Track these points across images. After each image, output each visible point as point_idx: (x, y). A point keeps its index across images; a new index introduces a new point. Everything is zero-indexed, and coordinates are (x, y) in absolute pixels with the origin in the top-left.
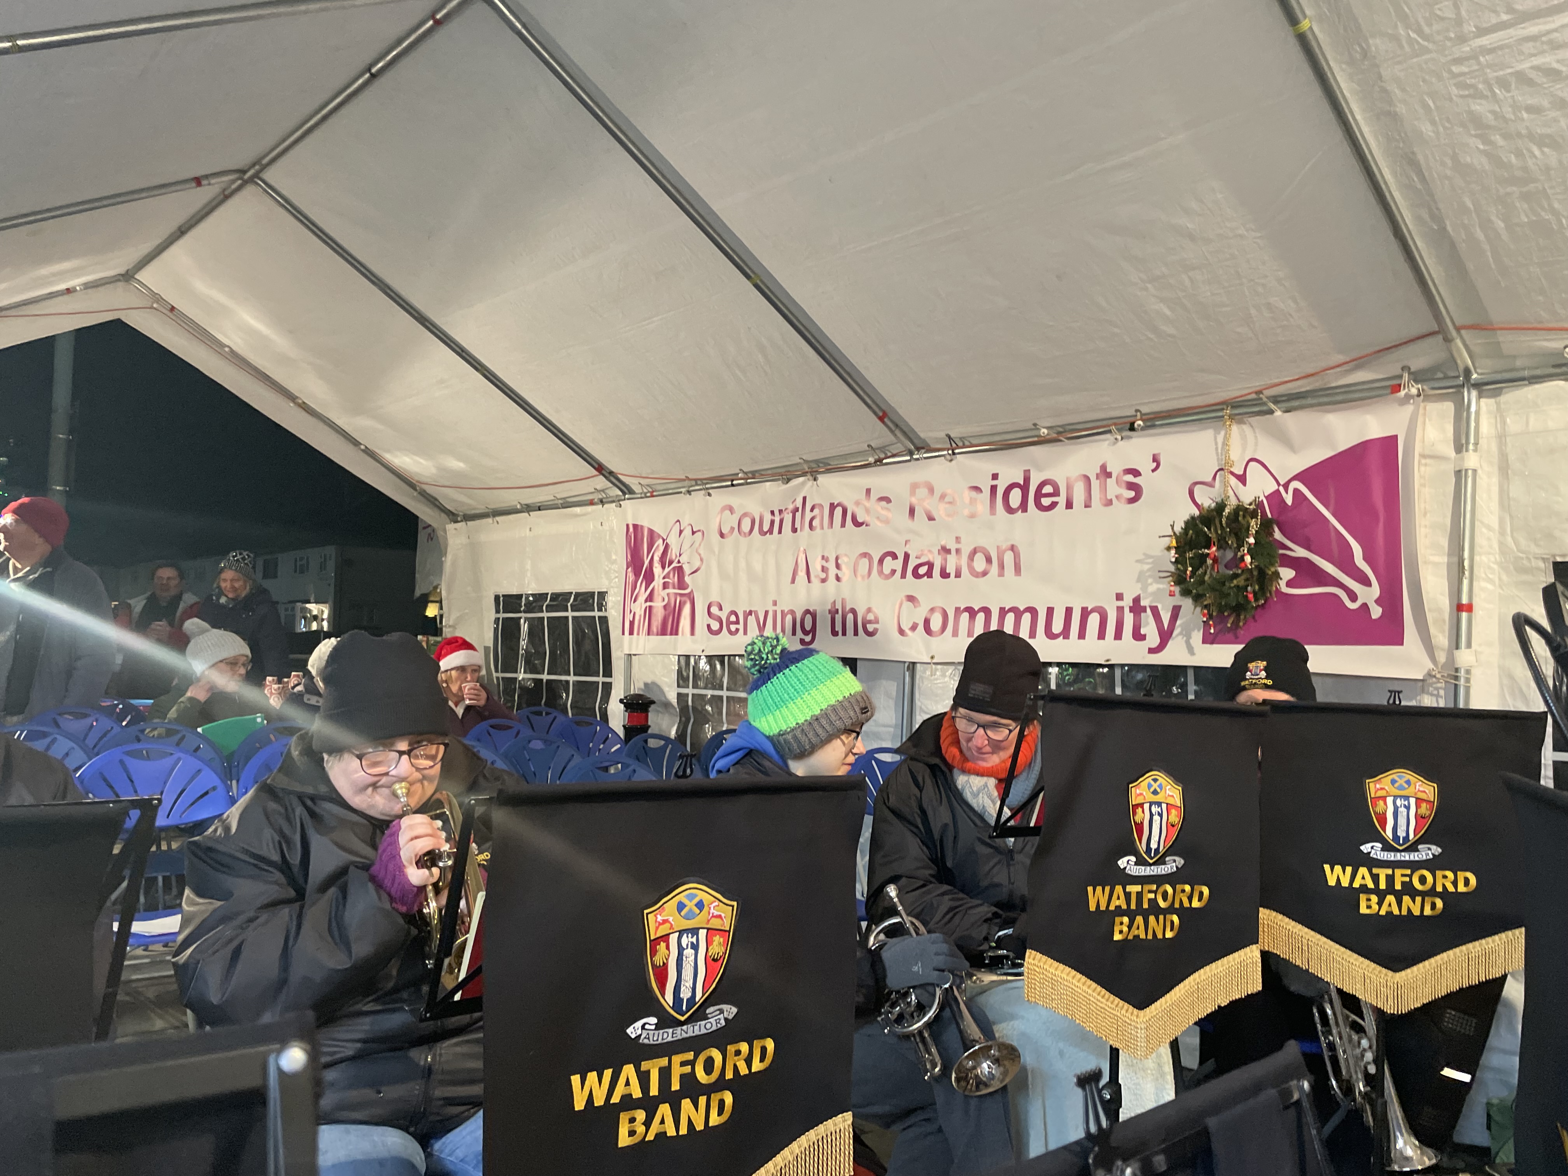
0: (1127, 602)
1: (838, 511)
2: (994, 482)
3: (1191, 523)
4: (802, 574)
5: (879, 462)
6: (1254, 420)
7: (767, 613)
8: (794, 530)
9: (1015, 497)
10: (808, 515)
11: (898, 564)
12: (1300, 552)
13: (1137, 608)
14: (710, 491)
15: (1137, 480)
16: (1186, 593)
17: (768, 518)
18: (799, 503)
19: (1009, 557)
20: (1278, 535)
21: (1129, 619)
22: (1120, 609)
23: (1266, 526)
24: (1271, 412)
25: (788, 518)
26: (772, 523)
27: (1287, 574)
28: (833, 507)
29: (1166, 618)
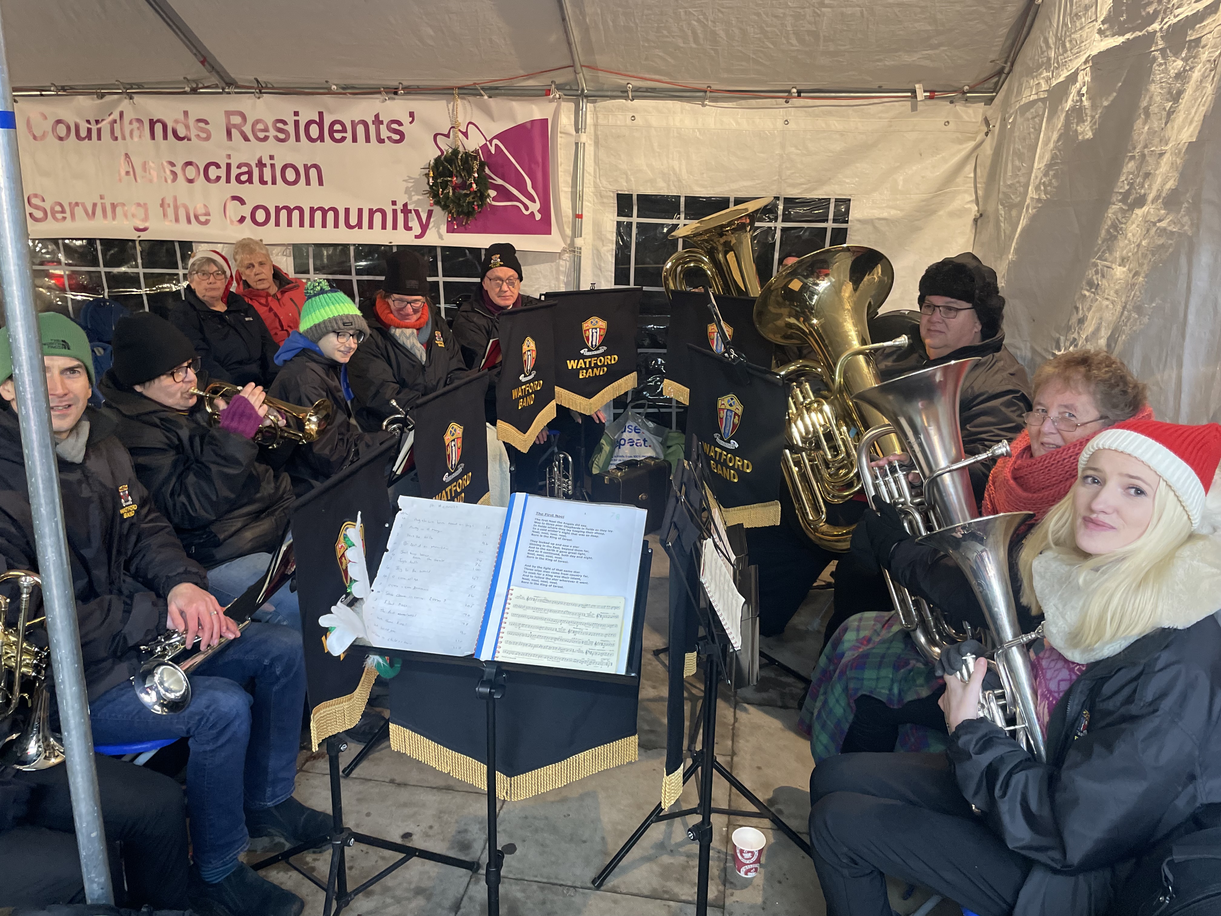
0: (399, 207)
1: (158, 127)
2: (296, 118)
5: (194, 91)
6: (471, 98)
7: (95, 205)
9: (314, 131)
10: (128, 127)
11: (222, 172)
12: (500, 182)
13: (406, 210)
14: (16, 98)
15: (400, 128)
17: (84, 126)
18: (115, 115)
19: (313, 172)
21: (401, 217)
22: (395, 212)
24: (482, 95)
25: (106, 128)
26: (89, 130)
27: (492, 193)
28: (152, 123)
29: (424, 217)
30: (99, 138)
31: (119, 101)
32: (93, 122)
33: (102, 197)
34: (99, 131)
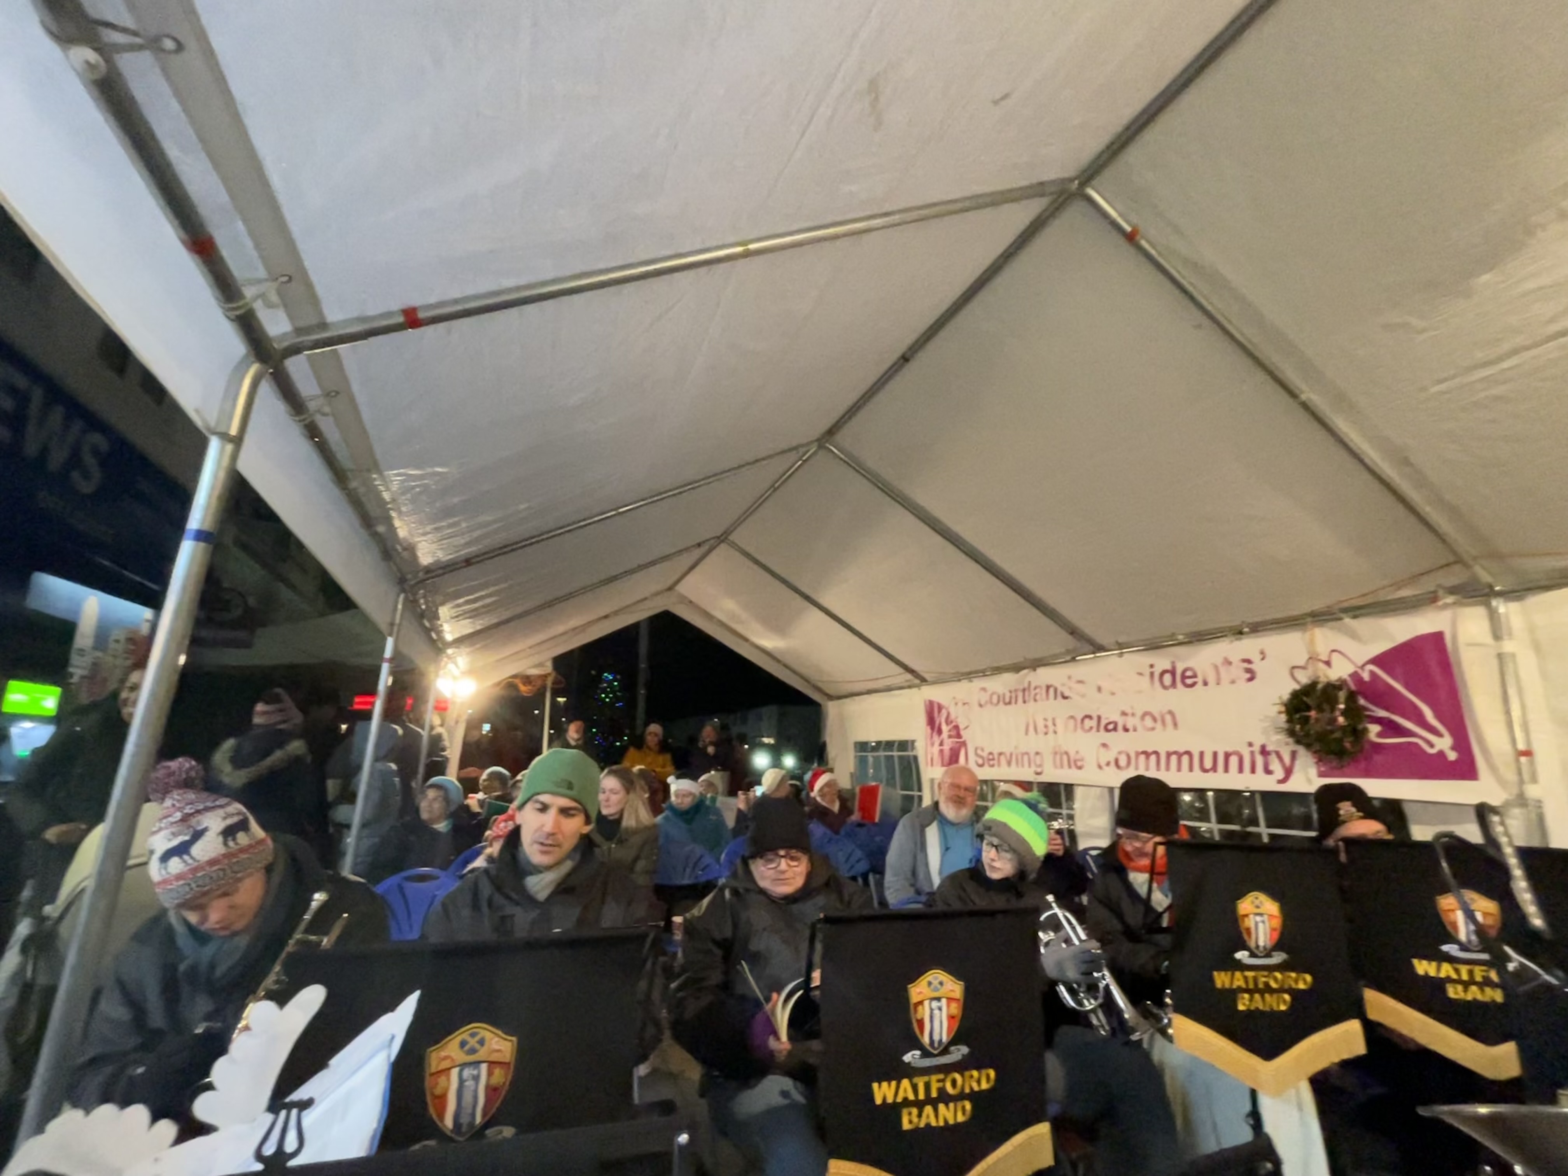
0: (1257, 748)
1: (1052, 691)
2: (1152, 670)
3: (1295, 695)
5: (1073, 659)
6: (1331, 624)
8: (1024, 702)
9: (1167, 678)
10: (1033, 693)
11: (1093, 723)
12: (1382, 713)
13: (1264, 752)
14: (971, 679)
15: (1249, 666)
16: (1298, 742)
17: (1008, 695)
18: (1026, 685)
19: (1168, 718)
20: (1362, 702)
21: (1260, 760)
22: (1252, 753)
23: (1352, 697)
25: (1020, 695)
26: (1011, 698)
27: (1374, 729)
28: (1048, 687)
29: (1287, 759)
30: (1016, 703)
31: (1028, 673)
32: (1013, 691)
33: (1016, 748)
34: (1016, 697)
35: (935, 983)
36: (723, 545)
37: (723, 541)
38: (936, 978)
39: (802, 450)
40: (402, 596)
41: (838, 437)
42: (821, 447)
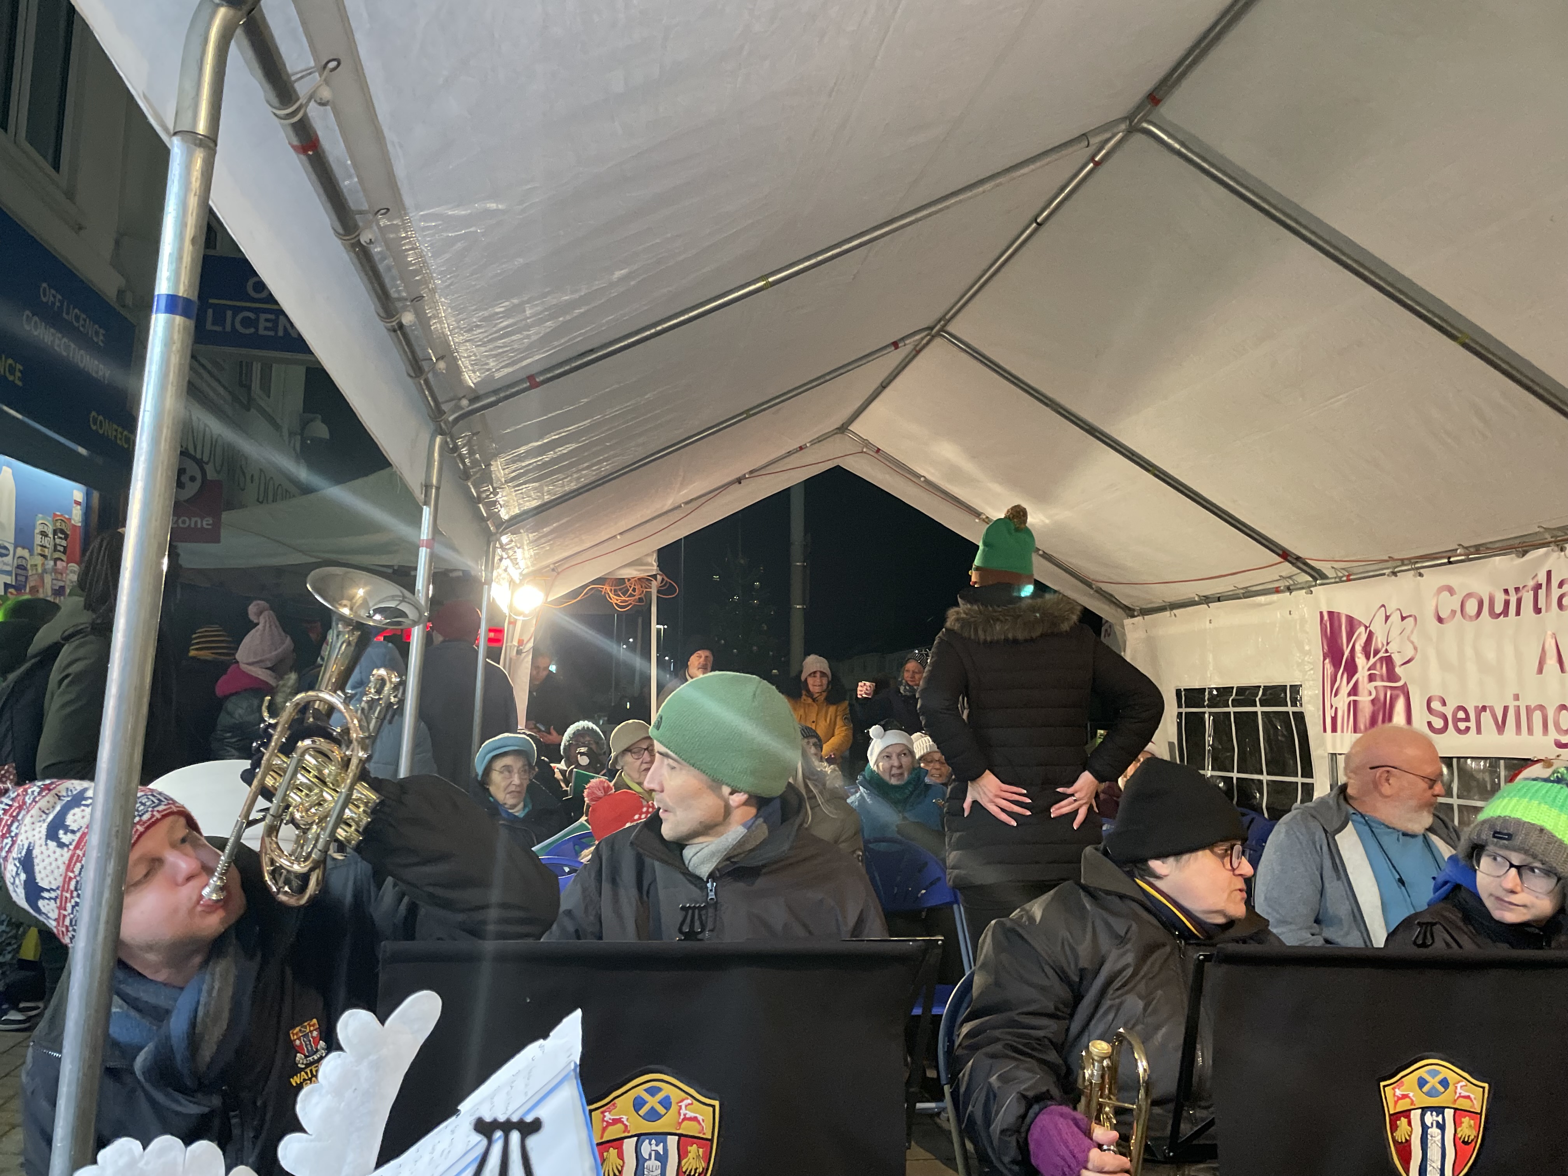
4: (1552, 662)
7: (1506, 709)
8: (1538, 611)
10: (1556, 593)
14: (1422, 571)
17: (1500, 598)
18: (1542, 578)
25: (1528, 598)
26: (1507, 603)
30: (1518, 613)
31: (1546, 555)
32: (1512, 591)
33: (1517, 697)
34: (1519, 602)
35: (1433, 1082)
36: (938, 341)
37: (938, 334)
38: (1434, 1074)
39: (1095, 141)
40: (438, 439)
41: (1168, 110)
42: (1133, 129)
